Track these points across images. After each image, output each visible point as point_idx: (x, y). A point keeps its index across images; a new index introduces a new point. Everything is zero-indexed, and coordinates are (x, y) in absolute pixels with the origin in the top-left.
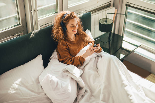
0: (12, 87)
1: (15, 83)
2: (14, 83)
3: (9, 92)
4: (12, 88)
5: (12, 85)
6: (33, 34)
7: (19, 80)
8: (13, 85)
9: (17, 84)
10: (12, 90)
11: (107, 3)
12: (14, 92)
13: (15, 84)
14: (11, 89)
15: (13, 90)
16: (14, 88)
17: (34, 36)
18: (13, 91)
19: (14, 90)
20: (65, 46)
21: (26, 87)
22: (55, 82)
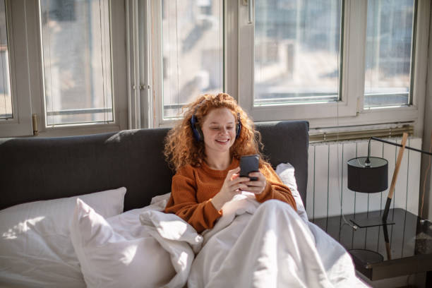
0: (15, 227)
1: (26, 221)
2: (23, 221)
3: (4, 235)
4: (13, 230)
5: (17, 224)
6: (120, 135)
7: (39, 219)
8: (21, 224)
9: (28, 224)
10: (11, 233)
11: (397, 123)
12: (14, 237)
13: (25, 223)
14: (10, 231)
15: (14, 233)
16: (17, 231)
17: (119, 138)
18: (12, 235)
19: (16, 235)
20: (190, 177)
21: (45, 237)
22: (93, 225)
